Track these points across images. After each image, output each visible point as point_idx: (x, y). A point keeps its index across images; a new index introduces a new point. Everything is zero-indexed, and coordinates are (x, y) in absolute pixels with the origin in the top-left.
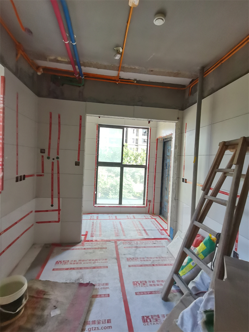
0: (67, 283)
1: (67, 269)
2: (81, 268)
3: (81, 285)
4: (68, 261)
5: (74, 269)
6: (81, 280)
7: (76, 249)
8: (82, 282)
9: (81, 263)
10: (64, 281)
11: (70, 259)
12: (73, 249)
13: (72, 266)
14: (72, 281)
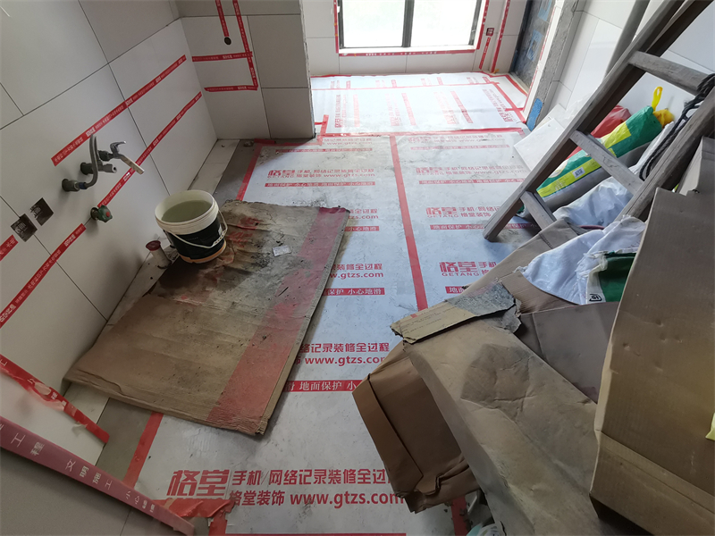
0: (295, 207)
1: (293, 185)
2: (320, 184)
3: (323, 210)
4: (293, 171)
5: (306, 185)
6: (322, 203)
7: (307, 150)
8: (325, 206)
9: (320, 175)
10: (291, 204)
11: (297, 168)
12: (300, 151)
13: (303, 180)
14: (304, 205)
